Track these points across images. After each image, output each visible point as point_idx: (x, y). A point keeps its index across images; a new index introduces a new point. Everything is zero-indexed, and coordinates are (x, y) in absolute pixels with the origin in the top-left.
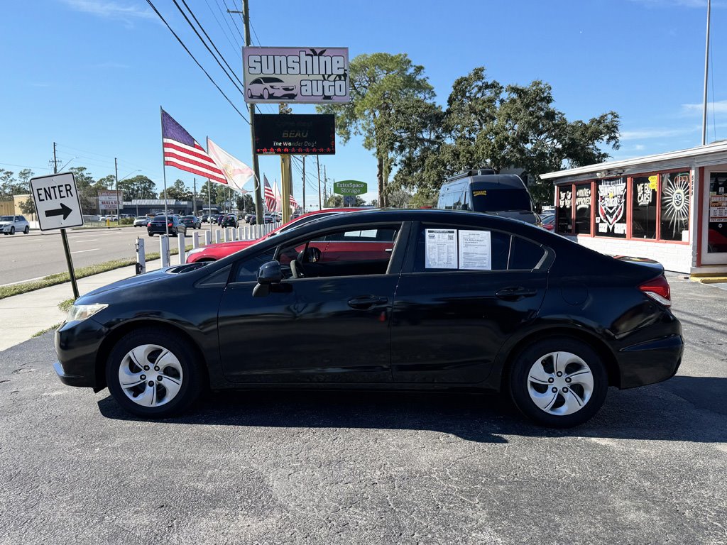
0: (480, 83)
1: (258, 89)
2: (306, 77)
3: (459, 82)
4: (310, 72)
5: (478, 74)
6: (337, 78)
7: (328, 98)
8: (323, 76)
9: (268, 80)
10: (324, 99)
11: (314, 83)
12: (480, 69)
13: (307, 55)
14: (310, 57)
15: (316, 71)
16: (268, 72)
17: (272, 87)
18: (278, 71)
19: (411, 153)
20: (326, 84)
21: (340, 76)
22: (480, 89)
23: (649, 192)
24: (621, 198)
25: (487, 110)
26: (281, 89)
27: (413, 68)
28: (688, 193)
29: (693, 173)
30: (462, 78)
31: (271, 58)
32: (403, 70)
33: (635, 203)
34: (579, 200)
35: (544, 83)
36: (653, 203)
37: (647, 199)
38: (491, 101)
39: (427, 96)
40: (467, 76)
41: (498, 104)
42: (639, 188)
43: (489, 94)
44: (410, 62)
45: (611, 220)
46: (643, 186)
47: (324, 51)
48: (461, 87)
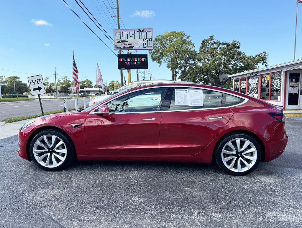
0: (212, 42)
1: (119, 45)
2: (137, 40)
3: (203, 42)
4: (138, 38)
5: (211, 38)
6: (149, 40)
7: (145, 47)
8: (143, 39)
9: (123, 41)
10: (144, 48)
11: (140, 42)
12: (212, 36)
13: (137, 32)
14: (138, 32)
15: (141, 38)
16: (123, 39)
17: (124, 44)
18: (126, 38)
19: (185, 69)
20: (144, 42)
21: (149, 39)
22: (212, 44)
23: (266, 81)
24: (257, 84)
25: (214, 52)
26: (128, 45)
27: (186, 36)
28: (280, 82)
29: (282, 73)
30: (205, 40)
31: (124, 33)
32: (182, 38)
33: (262, 86)
34: (242, 85)
35: (237, 41)
36: (268, 86)
37: (266, 84)
38: (216, 48)
39: (192, 47)
40: (207, 39)
41: (219, 50)
42: (263, 80)
43: (215, 45)
44: (185, 34)
45: (253, 93)
46: (264, 79)
47: (144, 30)
48: (204, 44)
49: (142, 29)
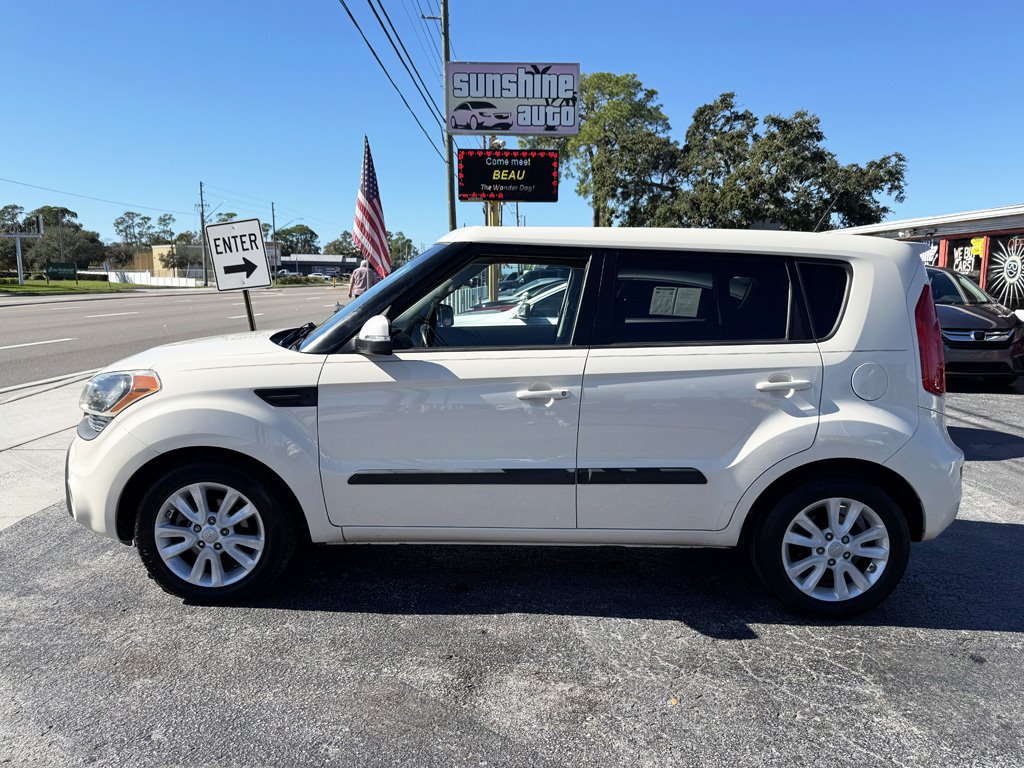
0: (728, 113)
2: (525, 101)
3: (701, 112)
4: (529, 95)
5: (726, 101)
6: (564, 103)
7: (552, 128)
8: (547, 100)
9: (477, 105)
10: (546, 129)
11: (535, 109)
12: (728, 95)
13: (526, 73)
14: (531, 76)
15: (537, 94)
16: (477, 95)
17: (481, 114)
18: (489, 94)
19: (636, 202)
20: (550, 110)
21: (567, 100)
22: (728, 120)
23: (971, 259)
25: (736, 148)
26: (493, 116)
27: (644, 93)
30: (706, 106)
31: (481, 76)
32: (630, 95)
35: (810, 114)
37: (967, 267)
38: (742, 136)
39: (659, 129)
40: (712, 103)
41: (750, 141)
42: (957, 253)
43: (739, 126)
44: (640, 84)
46: (963, 251)
47: (548, 69)
48: (703, 117)
49: (545, 64)
